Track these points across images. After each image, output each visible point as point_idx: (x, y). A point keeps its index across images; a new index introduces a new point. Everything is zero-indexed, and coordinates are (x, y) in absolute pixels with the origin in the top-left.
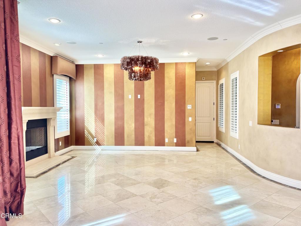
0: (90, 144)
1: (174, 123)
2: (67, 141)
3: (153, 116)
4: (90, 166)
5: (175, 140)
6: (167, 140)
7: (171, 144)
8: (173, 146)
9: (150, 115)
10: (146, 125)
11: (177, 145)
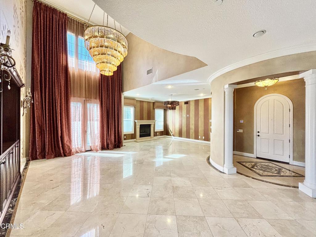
0: (171, 135)
1: (203, 129)
2: (162, 133)
3: (194, 125)
4: (170, 145)
5: (204, 138)
6: (200, 137)
7: (201, 139)
8: (203, 140)
9: (192, 124)
10: (191, 129)
11: (205, 140)
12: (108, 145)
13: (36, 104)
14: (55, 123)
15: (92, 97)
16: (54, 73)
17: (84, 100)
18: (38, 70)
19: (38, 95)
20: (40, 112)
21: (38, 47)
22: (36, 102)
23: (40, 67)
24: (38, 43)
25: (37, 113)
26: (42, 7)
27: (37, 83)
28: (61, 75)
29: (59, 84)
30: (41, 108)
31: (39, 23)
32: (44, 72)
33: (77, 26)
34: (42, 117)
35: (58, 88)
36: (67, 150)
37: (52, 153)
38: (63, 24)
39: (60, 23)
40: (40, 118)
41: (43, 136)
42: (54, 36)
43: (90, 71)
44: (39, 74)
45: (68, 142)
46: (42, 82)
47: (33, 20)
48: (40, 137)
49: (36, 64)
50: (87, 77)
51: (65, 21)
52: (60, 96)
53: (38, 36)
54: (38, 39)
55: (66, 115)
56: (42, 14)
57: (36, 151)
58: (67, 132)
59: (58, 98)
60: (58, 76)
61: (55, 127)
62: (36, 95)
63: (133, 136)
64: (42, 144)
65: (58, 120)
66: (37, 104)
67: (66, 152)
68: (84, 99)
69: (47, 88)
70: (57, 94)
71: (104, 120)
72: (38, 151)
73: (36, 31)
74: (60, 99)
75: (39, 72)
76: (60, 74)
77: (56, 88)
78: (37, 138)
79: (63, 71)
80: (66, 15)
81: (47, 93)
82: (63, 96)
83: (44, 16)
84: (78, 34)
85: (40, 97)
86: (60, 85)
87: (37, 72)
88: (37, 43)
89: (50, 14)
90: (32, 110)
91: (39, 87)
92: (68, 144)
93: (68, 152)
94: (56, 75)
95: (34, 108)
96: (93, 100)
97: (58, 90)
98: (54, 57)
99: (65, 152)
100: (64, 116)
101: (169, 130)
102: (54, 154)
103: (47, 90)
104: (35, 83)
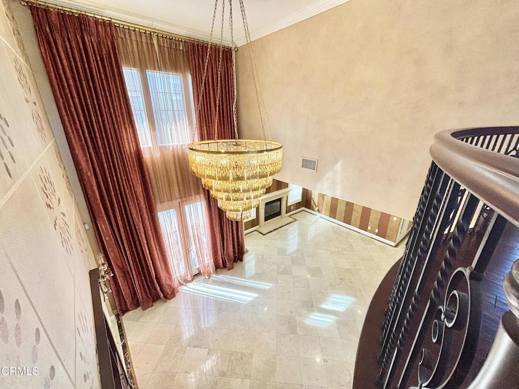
1: (379, 217)
2: (298, 205)
5: (377, 231)
6: (369, 228)
7: (372, 232)
8: (374, 234)
10: (355, 211)
11: (378, 234)
12: (224, 262)
13: (106, 241)
14: (143, 262)
15: (191, 192)
16: (121, 177)
17: (179, 202)
18: (91, 180)
19: (105, 224)
20: (116, 251)
21: (77, 130)
22: (105, 237)
23: (92, 173)
24: (75, 123)
25: (111, 253)
26: (53, 18)
27: (98, 205)
28: (133, 178)
29: (134, 195)
30: (115, 243)
31: (61, 71)
32: (103, 180)
33: (140, 43)
34: (121, 257)
35: (135, 204)
36: (168, 290)
37: (149, 300)
38: (109, 52)
39: (104, 52)
40: (119, 258)
41: (129, 281)
42: (100, 95)
43: (181, 143)
44: (95, 188)
45: (167, 278)
46: (105, 200)
47: (46, 66)
48: (126, 283)
49: (84, 170)
50: (176, 158)
51: (113, 44)
52: (141, 215)
53: (69, 106)
54: (71, 112)
55: (156, 242)
56: (59, 42)
57: (125, 302)
58: (163, 266)
59: (139, 222)
60: (128, 180)
61: (144, 265)
62: (101, 227)
63: (254, 223)
64: (130, 291)
65: (147, 256)
66: (107, 239)
67: (168, 294)
68: (179, 200)
69: (117, 210)
70: (134, 216)
71: (215, 228)
72: (127, 301)
73: (61, 94)
74: (142, 222)
75: (94, 184)
76: (132, 176)
77: (131, 204)
78: (122, 286)
79: (134, 166)
80: (110, 24)
81: (119, 218)
82: (145, 214)
83: (66, 47)
84: (144, 66)
85: (109, 229)
86: (136, 198)
87: (92, 186)
88: (72, 122)
89: (76, 37)
90: (102, 246)
91: (103, 212)
92: (168, 282)
93: (170, 293)
94: (125, 180)
95: (104, 244)
96: (193, 197)
97: (136, 207)
98: (112, 145)
99: (165, 294)
100: (154, 246)
101: (312, 202)
102: (150, 299)
103: (118, 214)
104: (94, 205)
